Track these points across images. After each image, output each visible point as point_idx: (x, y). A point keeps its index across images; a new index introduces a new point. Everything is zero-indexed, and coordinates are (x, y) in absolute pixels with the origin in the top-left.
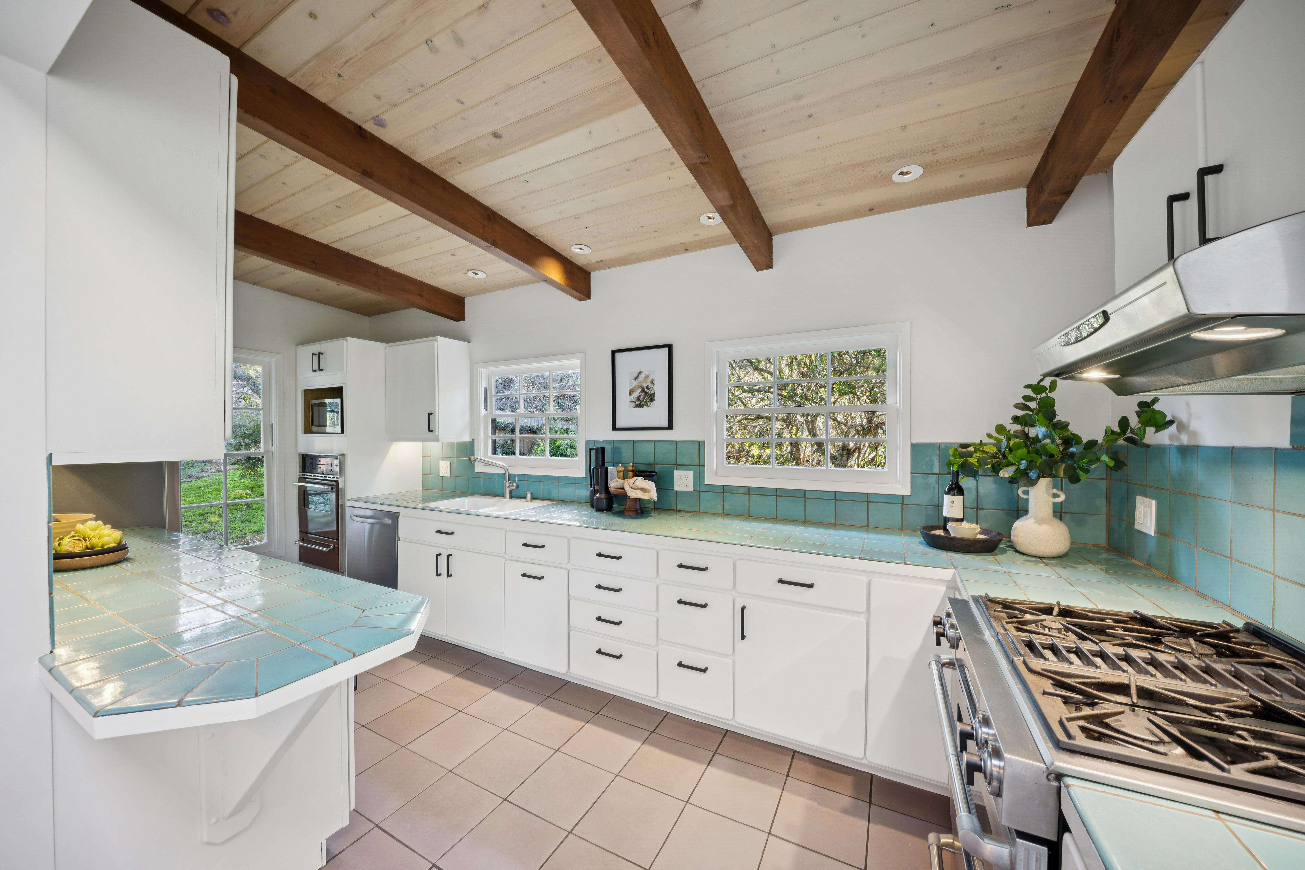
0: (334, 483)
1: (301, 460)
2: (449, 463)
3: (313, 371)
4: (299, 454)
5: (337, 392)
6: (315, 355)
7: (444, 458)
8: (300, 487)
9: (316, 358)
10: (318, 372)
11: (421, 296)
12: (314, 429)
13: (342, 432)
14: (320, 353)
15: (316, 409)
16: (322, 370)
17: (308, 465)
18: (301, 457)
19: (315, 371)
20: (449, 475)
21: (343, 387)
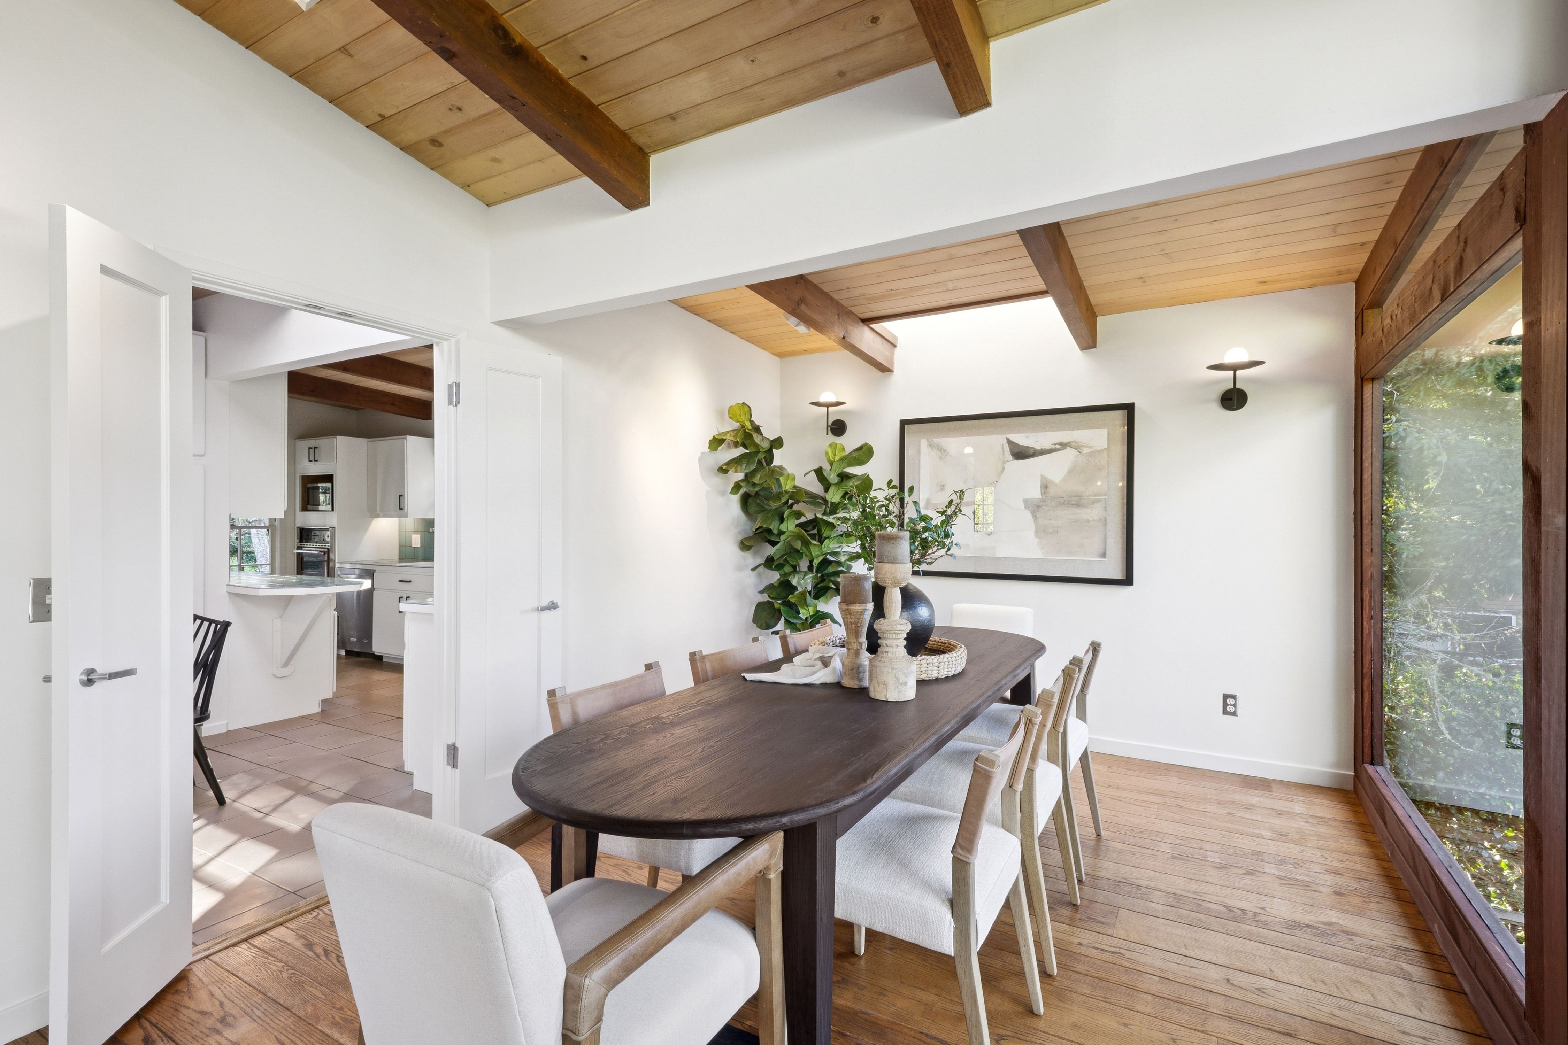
0: (326, 550)
1: (299, 533)
2: (419, 536)
3: (310, 461)
4: (297, 528)
5: (329, 478)
6: (311, 448)
7: (416, 532)
8: (298, 554)
9: (312, 451)
10: (313, 462)
11: (393, 404)
12: (310, 507)
13: (333, 510)
14: (315, 448)
15: (311, 491)
16: (317, 461)
17: (305, 536)
18: (299, 530)
19: (311, 461)
20: (419, 546)
21: (333, 475)
